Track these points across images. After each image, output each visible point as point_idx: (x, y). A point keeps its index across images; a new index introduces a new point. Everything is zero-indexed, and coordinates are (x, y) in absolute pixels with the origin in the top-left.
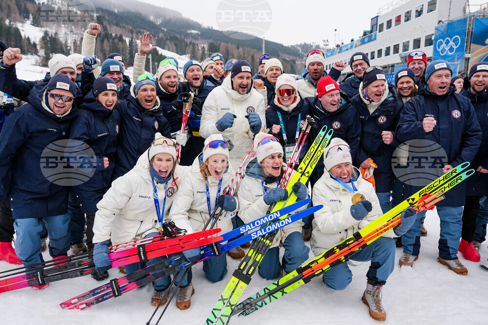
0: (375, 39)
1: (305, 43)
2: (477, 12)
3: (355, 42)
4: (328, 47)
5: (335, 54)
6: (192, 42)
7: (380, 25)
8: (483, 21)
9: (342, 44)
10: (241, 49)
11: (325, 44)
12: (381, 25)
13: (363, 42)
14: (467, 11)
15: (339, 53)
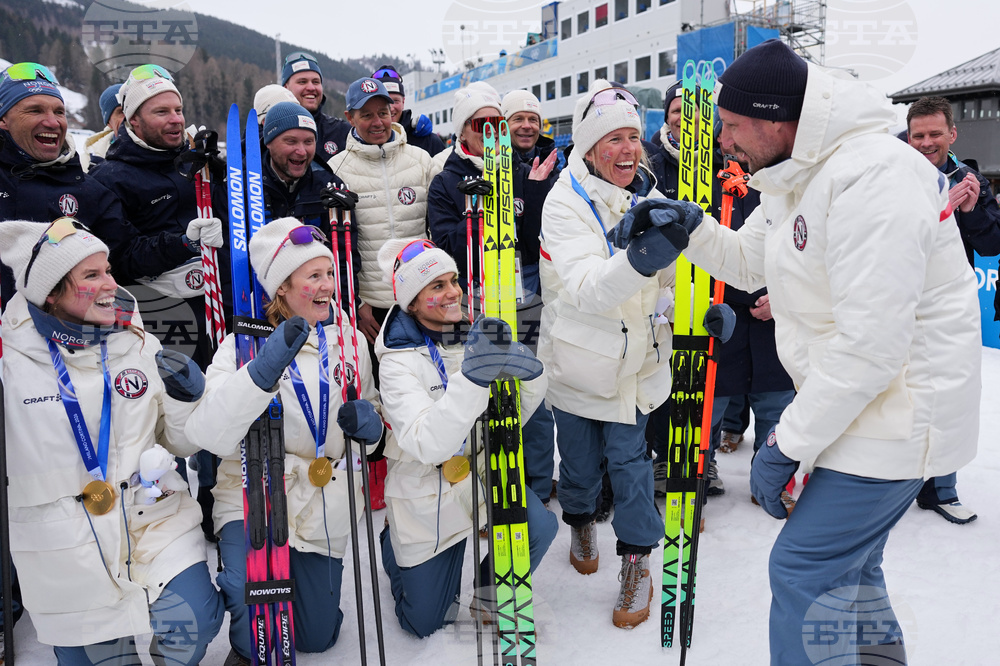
0: (555, 54)
1: (384, 56)
2: (749, 14)
3: (509, 59)
4: (445, 68)
5: (464, 85)
6: (60, 31)
7: (563, 23)
8: (761, 32)
9: (480, 60)
10: (212, 61)
11: (436, 59)
12: (567, 24)
13: (527, 58)
14: (732, 10)
15: (472, 81)
